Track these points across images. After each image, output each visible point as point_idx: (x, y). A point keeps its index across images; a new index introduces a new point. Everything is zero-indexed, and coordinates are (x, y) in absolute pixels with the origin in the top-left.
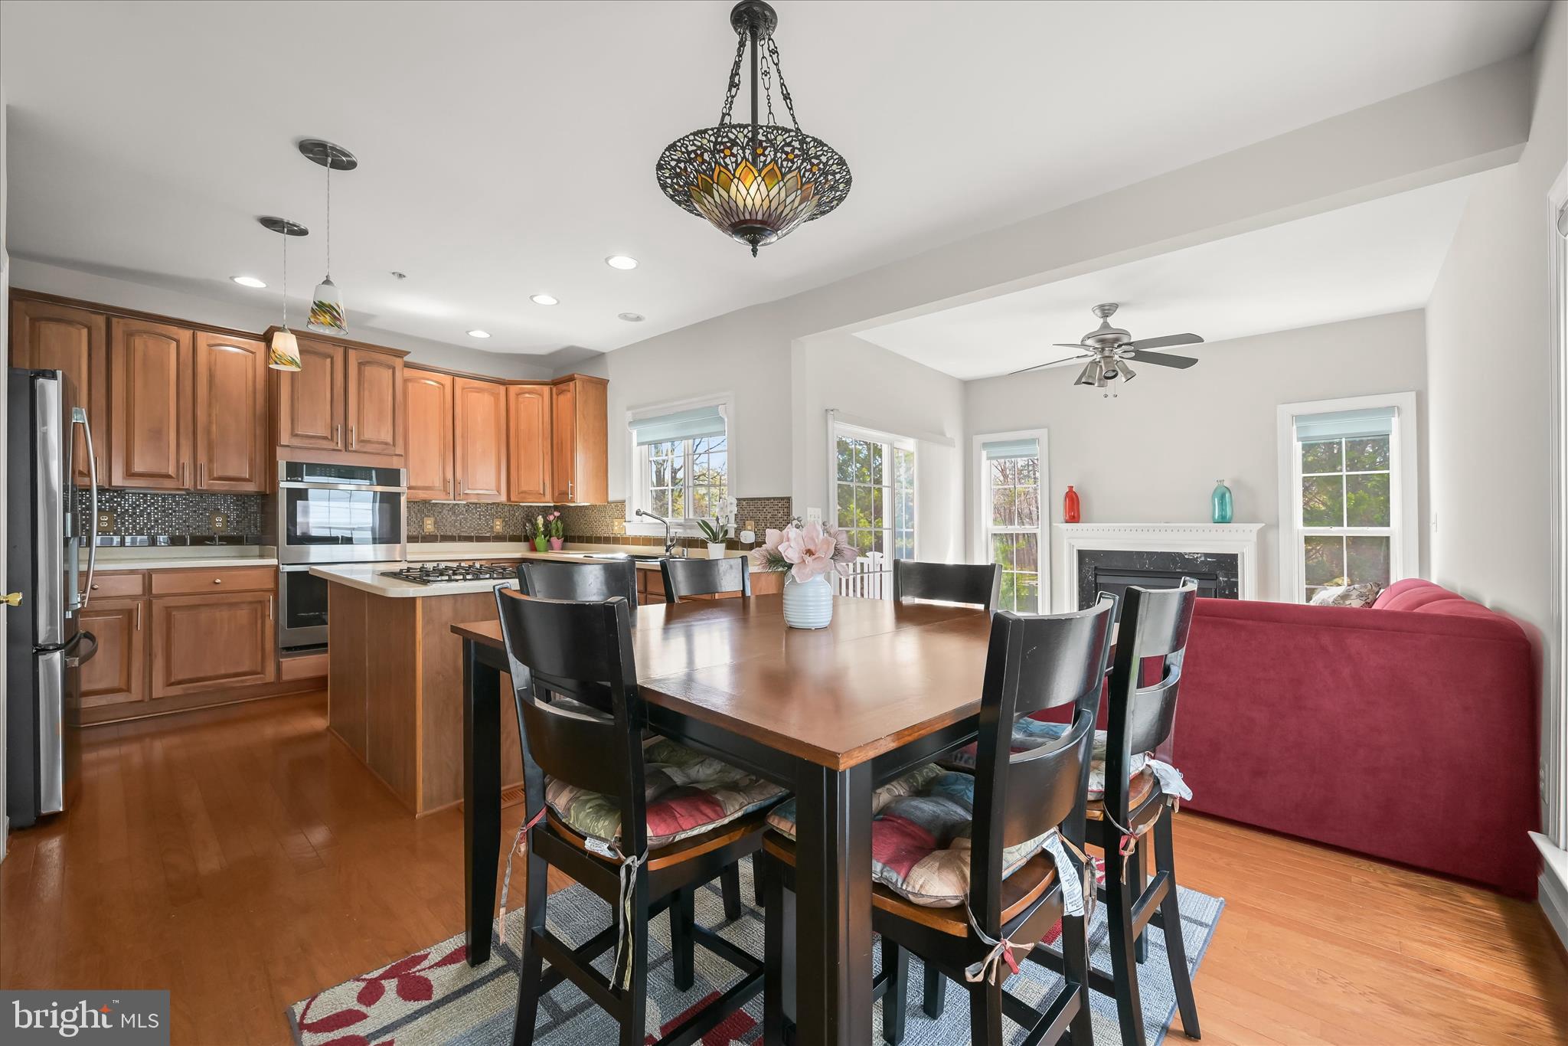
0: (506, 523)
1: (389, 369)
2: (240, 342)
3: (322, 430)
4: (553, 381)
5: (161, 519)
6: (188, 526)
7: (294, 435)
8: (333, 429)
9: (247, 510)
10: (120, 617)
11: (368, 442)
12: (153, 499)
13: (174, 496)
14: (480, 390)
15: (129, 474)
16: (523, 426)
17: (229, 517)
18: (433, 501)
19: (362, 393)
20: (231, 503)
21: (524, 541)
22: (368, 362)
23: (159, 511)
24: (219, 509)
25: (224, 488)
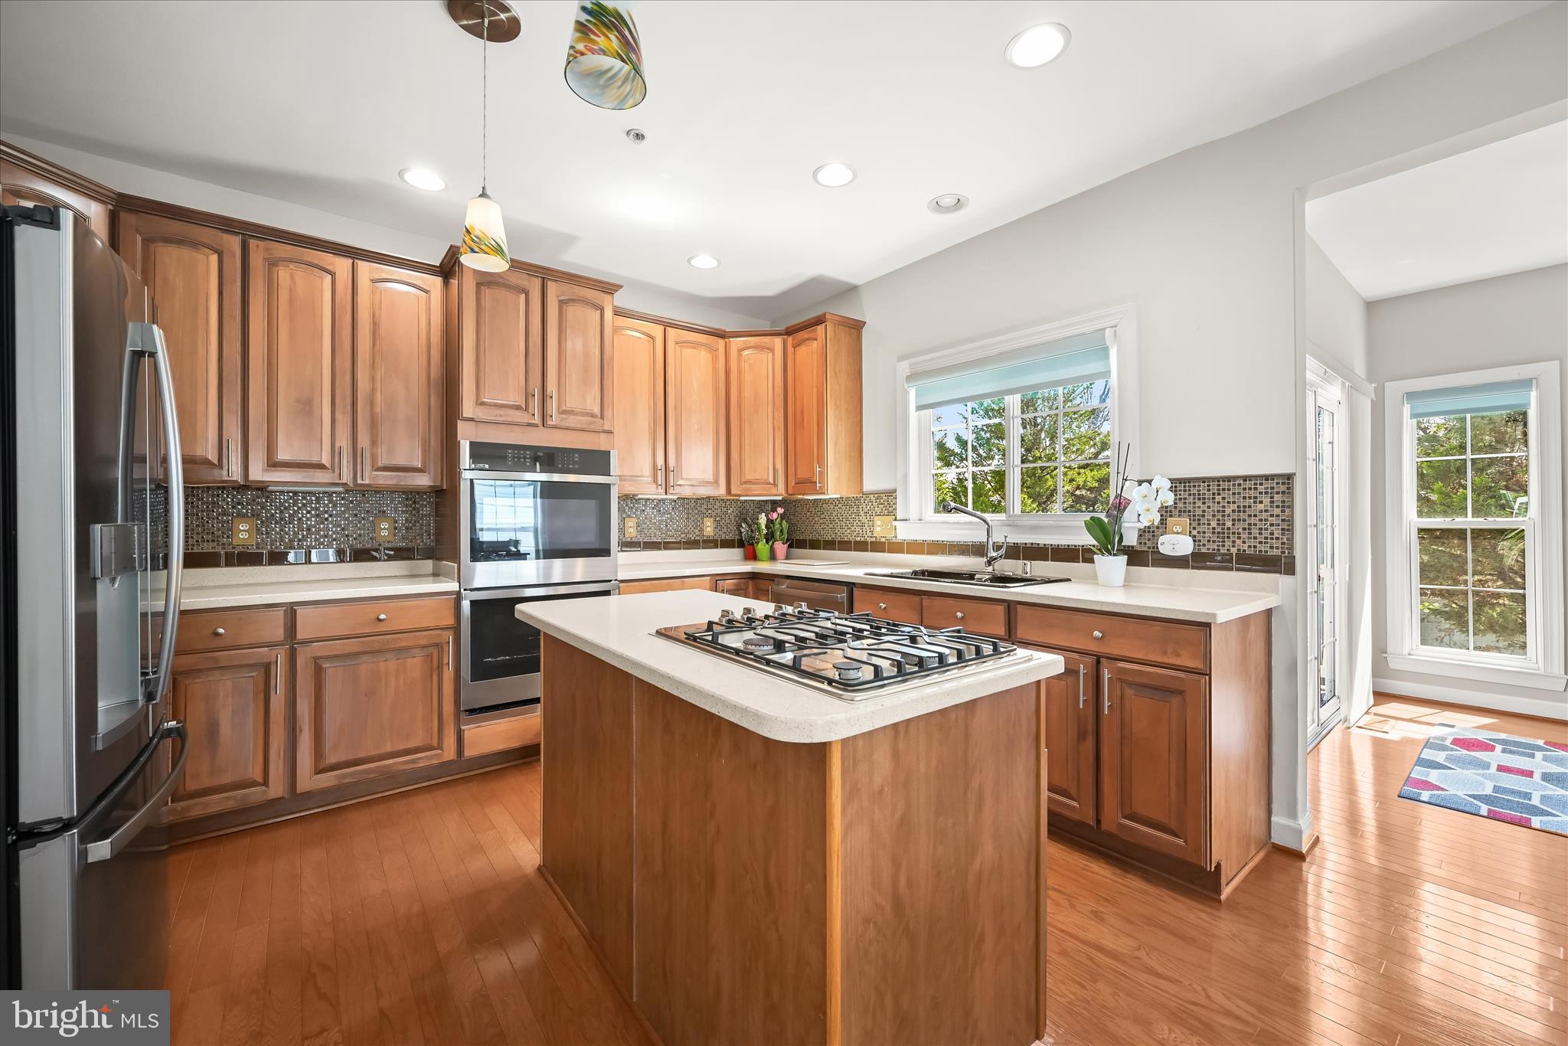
0: (718, 525)
1: (597, 310)
2: (410, 275)
3: (516, 397)
4: (787, 329)
5: (315, 526)
6: (347, 536)
7: (480, 404)
8: (528, 395)
9: (419, 512)
10: (254, 674)
11: (571, 412)
12: (304, 498)
13: (330, 495)
14: (695, 345)
15: (273, 464)
16: (747, 393)
17: (396, 522)
18: (639, 496)
19: (563, 342)
20: (399, 502)
21: (738, 547)
22: (573, 300)
23: (312, 516)
24: (384, 512)
25: (391, 482)
